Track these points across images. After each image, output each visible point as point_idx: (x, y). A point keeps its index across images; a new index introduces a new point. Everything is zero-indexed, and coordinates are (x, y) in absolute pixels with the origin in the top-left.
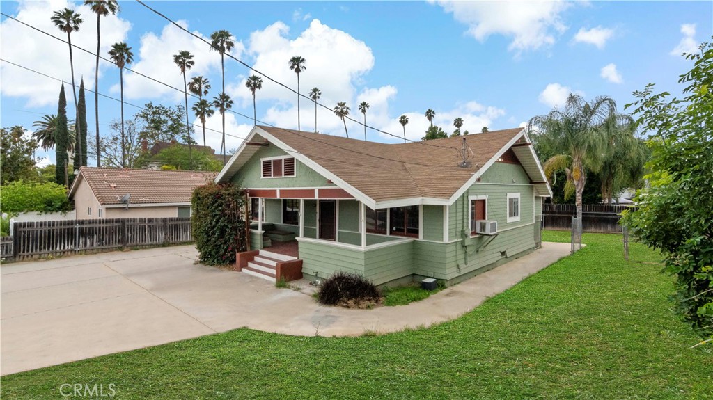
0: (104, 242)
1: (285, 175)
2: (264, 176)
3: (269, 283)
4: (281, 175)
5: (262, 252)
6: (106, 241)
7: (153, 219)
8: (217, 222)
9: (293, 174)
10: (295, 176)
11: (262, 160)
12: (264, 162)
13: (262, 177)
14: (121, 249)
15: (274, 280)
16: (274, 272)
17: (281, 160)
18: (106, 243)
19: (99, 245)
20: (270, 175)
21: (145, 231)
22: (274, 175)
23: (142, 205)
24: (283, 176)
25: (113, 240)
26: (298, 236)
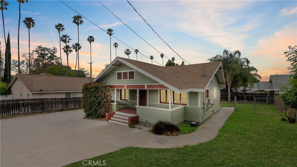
0: (34, 109)
1: (129, 79)
2: (118, 79)
3: (125, 126)
4: (127, 79)
5: (117, 113)
6: (35, 109)
7: (56, 98)
8: (97, 99)
9: (134, 78)
10: (135, 79)
11: (117, 72)
12: (118, 73)
13: (117, 80)
14: (42, 113)
15: (128, 125)
16: (127, 121)
17: (127, 72)
18: (35, 110)
19: (31, 111)
20: (121, 79)
21: (53, 104)
22: (123, 79)
23: (49, 92)
24: (128, 79)
25: (38, 109)
26: (137, 105)
